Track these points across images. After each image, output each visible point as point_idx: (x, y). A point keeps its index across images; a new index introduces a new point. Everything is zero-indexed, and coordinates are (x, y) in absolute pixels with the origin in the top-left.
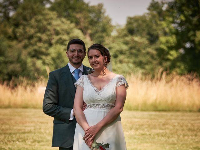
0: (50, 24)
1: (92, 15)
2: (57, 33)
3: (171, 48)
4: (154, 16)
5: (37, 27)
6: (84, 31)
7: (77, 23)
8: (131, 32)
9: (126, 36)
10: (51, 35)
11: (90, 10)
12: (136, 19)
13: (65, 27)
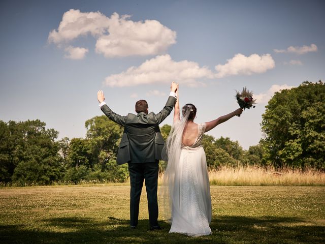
0: (214, 151)
1: (233, 147)
2: (217, 155)
3: (268, 159)
4: (262, 146)
5: (208, 152)
6: (230, 153)
7: (227, 150)
8: (251, 153)
9: (249, 155)
10: (215, 155)
11: (233, 144)
12: (253, 147)
13: (221, 152)
